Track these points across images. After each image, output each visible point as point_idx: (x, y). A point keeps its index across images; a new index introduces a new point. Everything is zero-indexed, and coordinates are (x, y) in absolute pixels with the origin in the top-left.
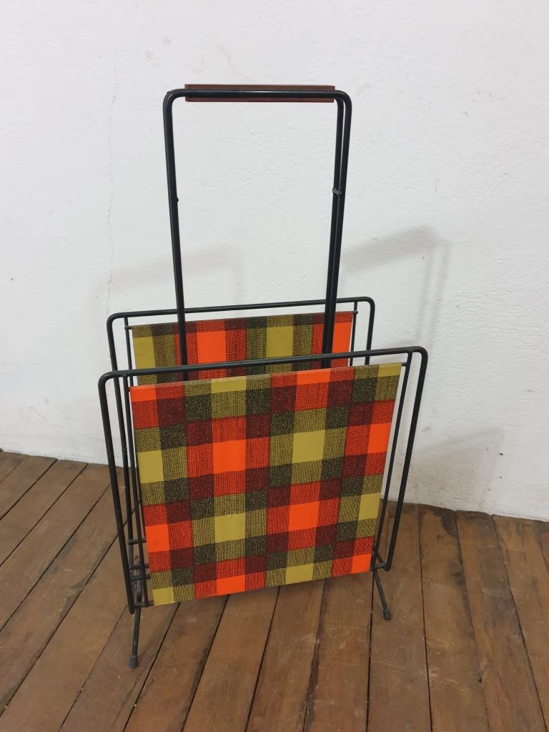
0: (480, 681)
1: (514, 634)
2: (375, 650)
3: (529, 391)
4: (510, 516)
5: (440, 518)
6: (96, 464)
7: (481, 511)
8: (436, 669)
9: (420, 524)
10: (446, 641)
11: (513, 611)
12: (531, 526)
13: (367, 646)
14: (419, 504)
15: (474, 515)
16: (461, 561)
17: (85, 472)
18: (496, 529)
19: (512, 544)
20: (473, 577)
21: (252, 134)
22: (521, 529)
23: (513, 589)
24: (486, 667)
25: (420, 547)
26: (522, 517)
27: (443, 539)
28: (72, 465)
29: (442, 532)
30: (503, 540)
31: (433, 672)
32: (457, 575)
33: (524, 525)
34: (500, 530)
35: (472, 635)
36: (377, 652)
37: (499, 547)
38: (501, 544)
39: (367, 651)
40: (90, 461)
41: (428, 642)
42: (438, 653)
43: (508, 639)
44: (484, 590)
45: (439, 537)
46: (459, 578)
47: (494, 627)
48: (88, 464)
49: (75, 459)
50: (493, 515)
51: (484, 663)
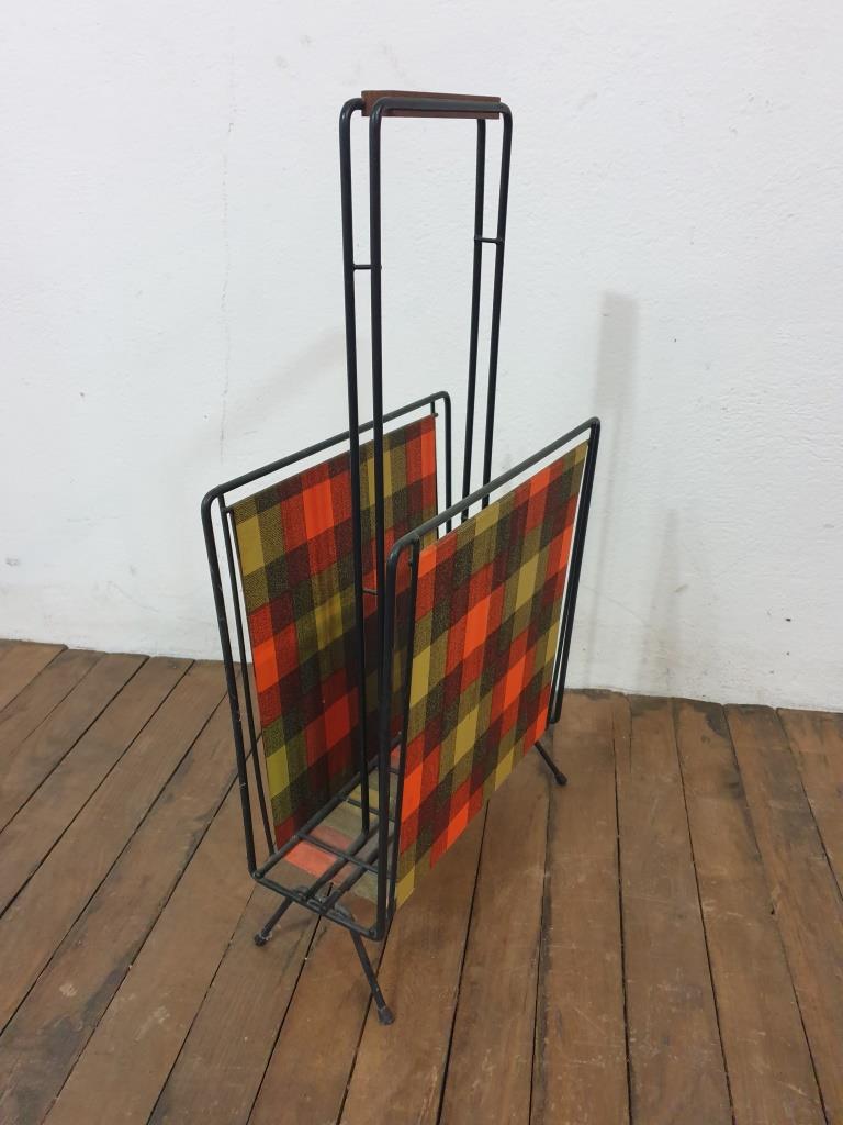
0: (773, 913)
1: (815, 854)
2: (627, 883)
3: (827, 526)
4: (802, 708)
5: (703, 715)
6: (207, 661)
7: (761, 704)
8: (712, 901)
9: (676, 724)
10: (723, 866)
11: (813, 828)
12: (831, 720)
13: (615, 878)
14: (673, 698)
15: (750, 709)
16: (738, 768)
17: (193, 671)
18: (783, 726)
19: (806, 744)
20: (755, 787)
21: (429, 171)
22: (818, 724)
23: (811, 801)
24: (779, 896)
25: (679, 753)
26: (820, 710)
27: (709, 740)
28: (171, 663)
29: (708, 732)
30: (793, 740)
31: (707, 905)
32: (734, 785)
33: (822, 720)
34: (790, 727)
35: (758, 858)
36: (629, 883)
37: (790, 749)
38: (792, 744)
39: (616, 883)
40: (198, 657)
41: (699, 870)
42: (714, 883)
43: (807, 861)
44: (772, 803)
45: (703, 739)
46: (736, 790)
47: (788, 847)
48: (194, 661)
49: (177, 654)
50: (778, 709)
51: (776, 892)
